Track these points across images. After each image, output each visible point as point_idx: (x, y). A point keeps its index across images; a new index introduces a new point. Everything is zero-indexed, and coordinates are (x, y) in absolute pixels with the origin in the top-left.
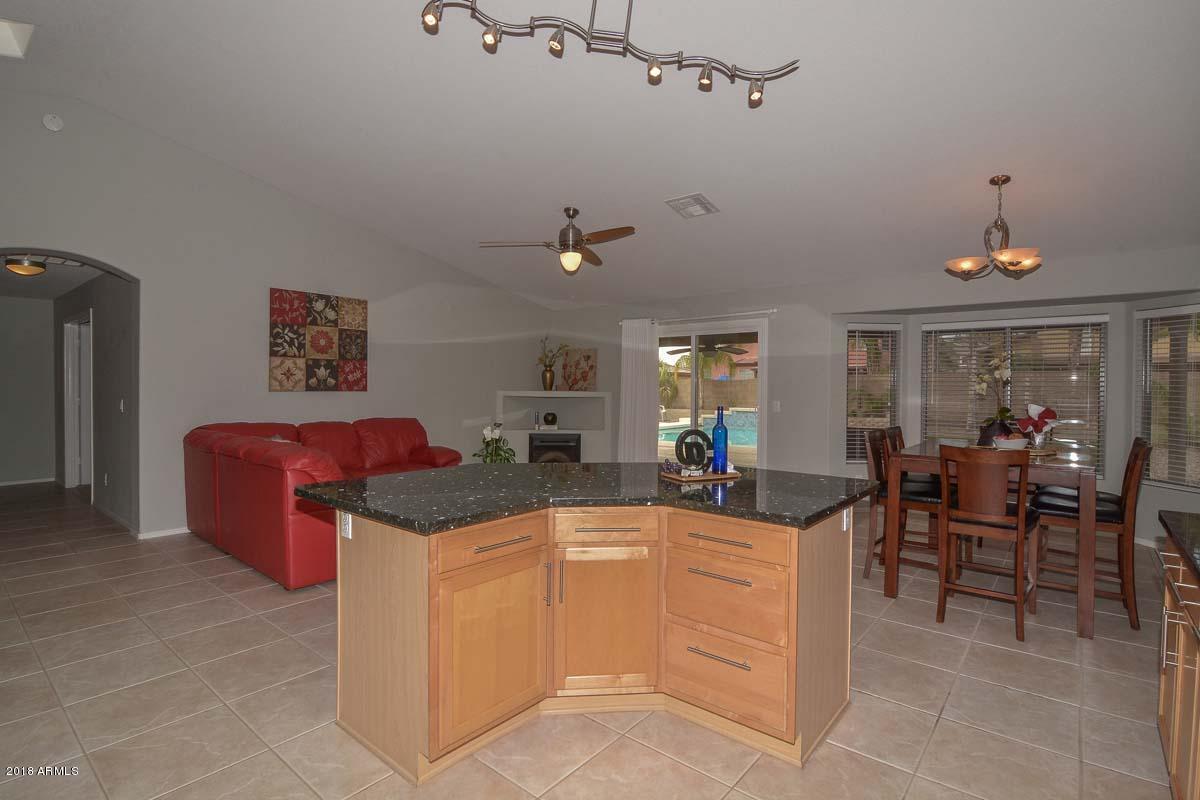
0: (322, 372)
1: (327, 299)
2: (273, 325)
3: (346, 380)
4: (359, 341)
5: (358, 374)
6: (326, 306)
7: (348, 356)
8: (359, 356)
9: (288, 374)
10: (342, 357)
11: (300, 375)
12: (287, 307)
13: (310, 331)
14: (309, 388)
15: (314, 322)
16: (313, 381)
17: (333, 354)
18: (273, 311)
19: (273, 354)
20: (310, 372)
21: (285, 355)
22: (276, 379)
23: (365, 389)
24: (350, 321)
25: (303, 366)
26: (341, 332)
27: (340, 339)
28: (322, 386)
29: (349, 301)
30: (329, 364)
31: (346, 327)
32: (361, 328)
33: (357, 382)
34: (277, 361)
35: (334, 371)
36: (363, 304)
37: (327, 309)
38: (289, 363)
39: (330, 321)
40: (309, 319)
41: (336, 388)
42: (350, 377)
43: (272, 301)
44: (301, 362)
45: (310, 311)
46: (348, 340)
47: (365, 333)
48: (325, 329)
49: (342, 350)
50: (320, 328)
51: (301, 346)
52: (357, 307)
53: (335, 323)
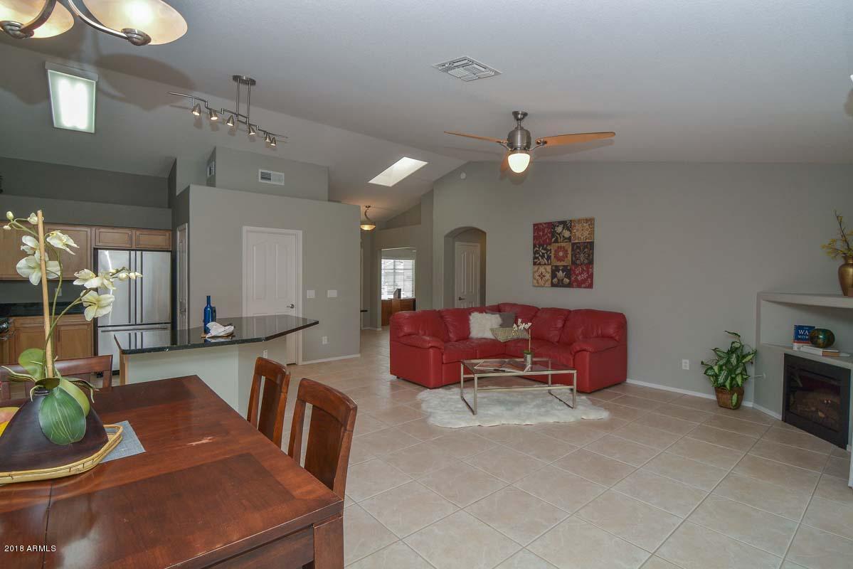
0: (560, 274)
1: (563, 223)
2: (535, 246)
3: (576, 280)
4: (586, 250)
5: (585, 275)
6: (564, 228)
7: (578, 262)
8: (586, 261)
9: (542, 276)
10: (573, 263)
11: (548, 276)
12: (541, 233)
13: (553, 247)
14: (553, 285)
15: (556, 241)
16: (555, 280)
17: (567, 262)
18: (535, 238)
19: (535, 264)
20: (554, 275)
21: (540, 264)
22: (535, 279)
23: (591, 286)
24: (580, 235)
25: (550, 271)
26: (573, 244)
27: (573, 250)
28: (560, 284)
29: (579, 221)
30: (565, 269)
31: (577, 241)
32: (587, 241)
33: (584, 281)
34: (536, 267)
35: (569, 273)
36: (590, 221)
37: (564, 231)
38: (542, 269)
39: (566, 239)
40: (553, 240)
41: (569, 285)
42: (579, 278)
43: (535, 231)
44: (549, 268)
45: (553, 234)
46: (578, 250)
47: (592, 244)
48: (563, 244)
49: (574, 258)
50: (559, 244)
51: (549, 258)
52: (585, 225)
53: (569, 239)
